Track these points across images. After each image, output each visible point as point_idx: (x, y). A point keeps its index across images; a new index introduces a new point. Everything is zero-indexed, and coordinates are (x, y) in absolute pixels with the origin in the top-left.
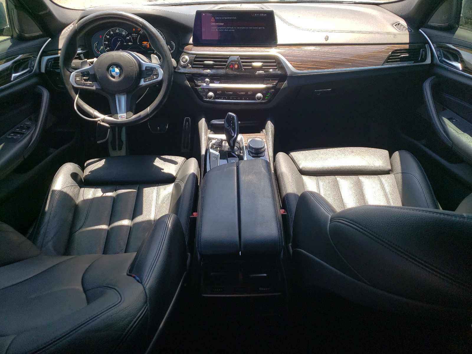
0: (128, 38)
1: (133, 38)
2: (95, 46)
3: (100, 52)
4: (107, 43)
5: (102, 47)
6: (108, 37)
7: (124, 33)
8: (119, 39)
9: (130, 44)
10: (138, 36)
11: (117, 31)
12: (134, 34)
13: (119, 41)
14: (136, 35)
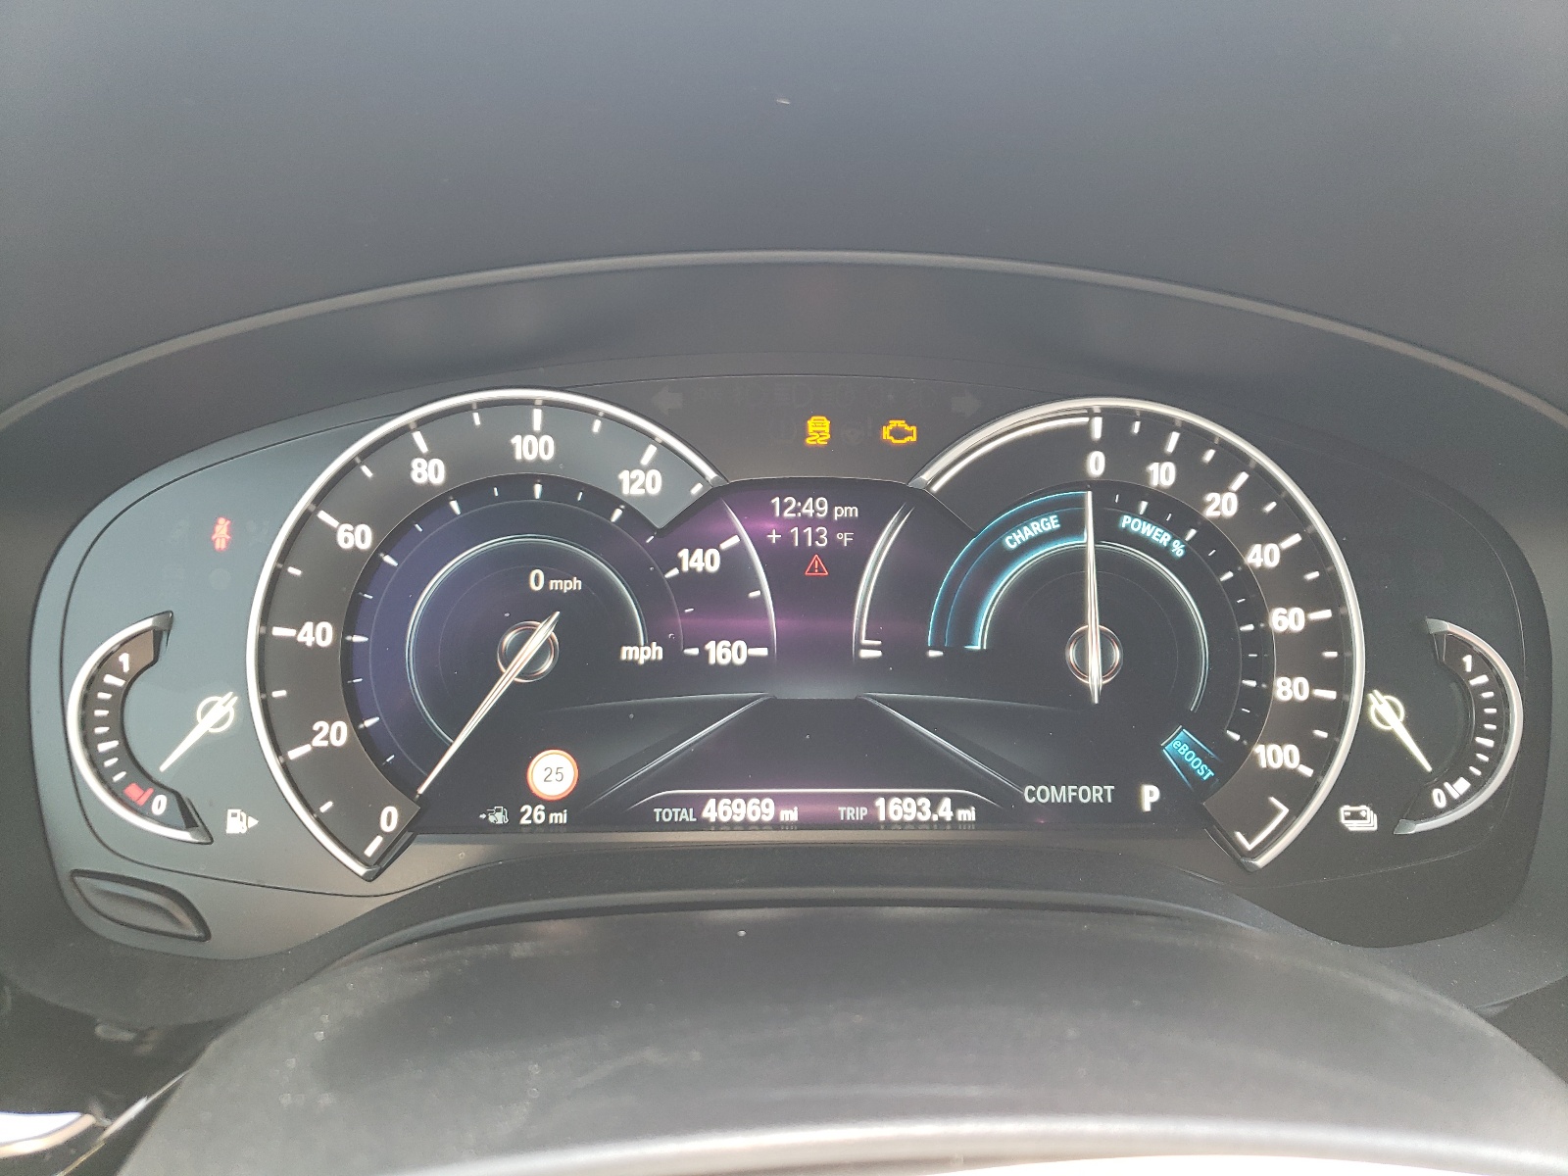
0: (702, 561)
1: (784, 562)
2: (93, 683)
3: (160, 804)
4: (318, 634)
5: (216, 714)
6: (356, 537)
7: (640, 483)
8: (537, 580)
9: (723, 653)
10: (867, 530)
11: (533, 448)
12: (815, 507)
13: (541, 606)
14: (845, 524)
